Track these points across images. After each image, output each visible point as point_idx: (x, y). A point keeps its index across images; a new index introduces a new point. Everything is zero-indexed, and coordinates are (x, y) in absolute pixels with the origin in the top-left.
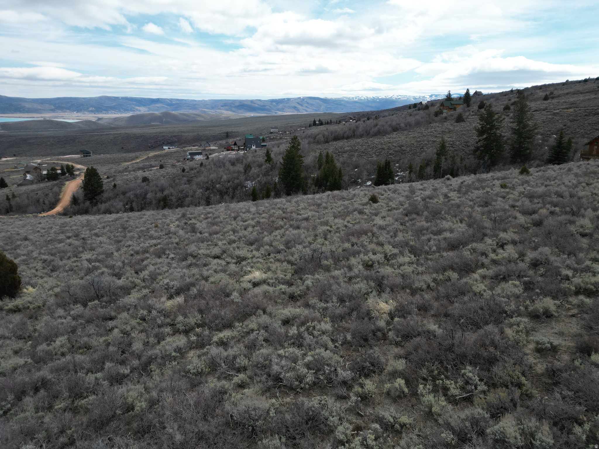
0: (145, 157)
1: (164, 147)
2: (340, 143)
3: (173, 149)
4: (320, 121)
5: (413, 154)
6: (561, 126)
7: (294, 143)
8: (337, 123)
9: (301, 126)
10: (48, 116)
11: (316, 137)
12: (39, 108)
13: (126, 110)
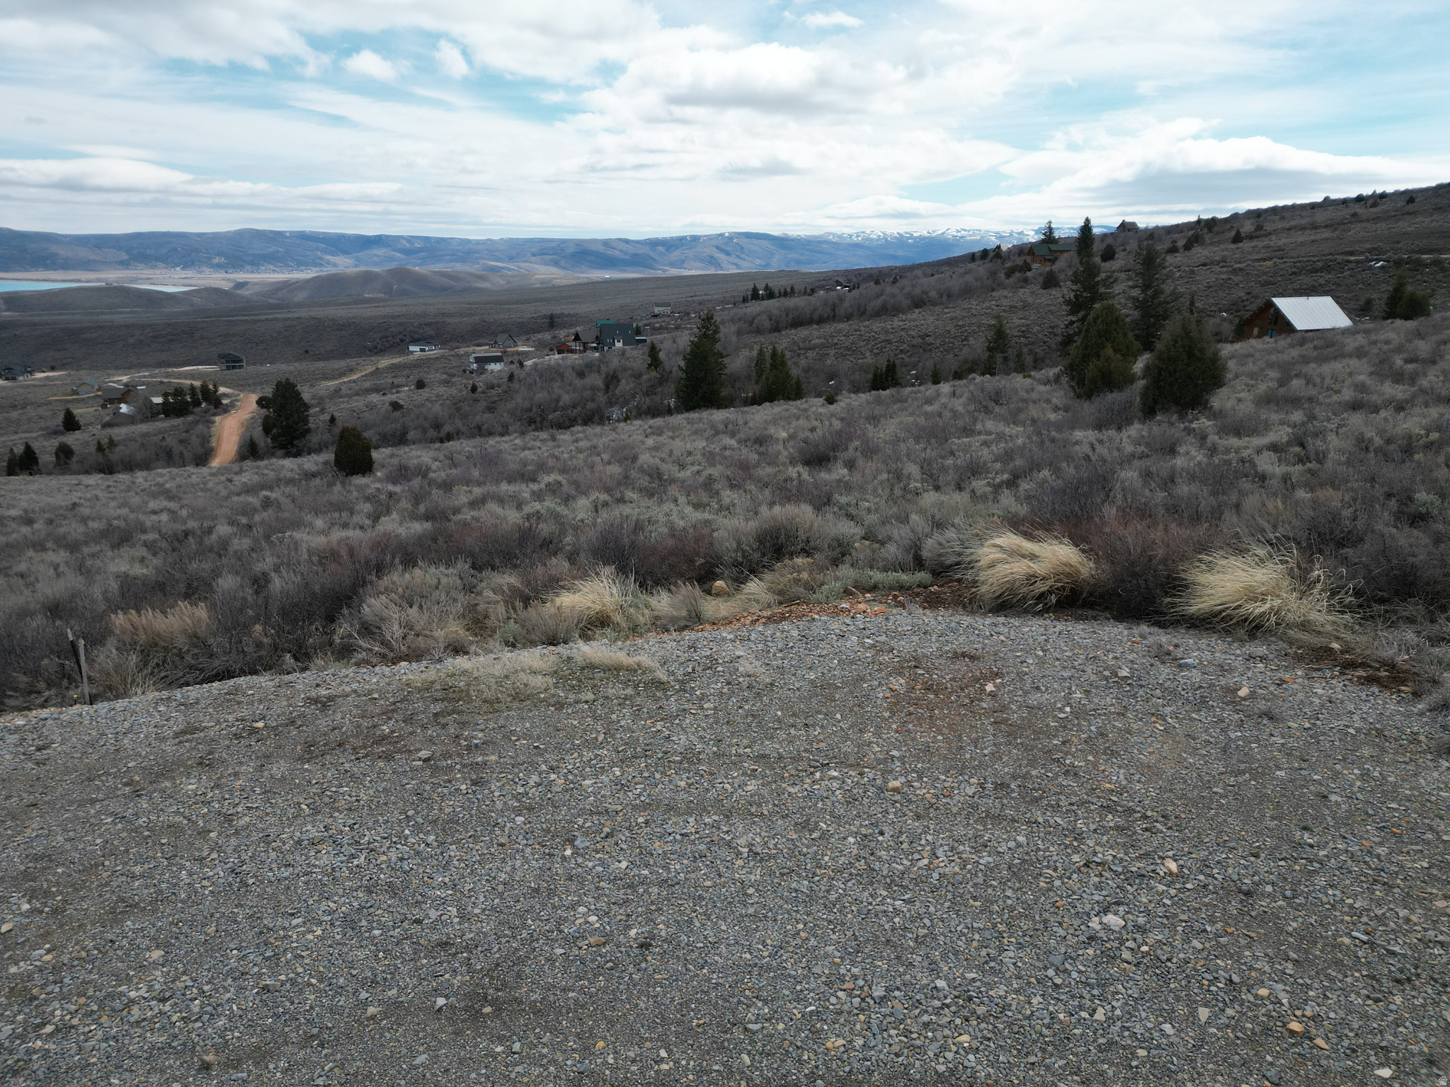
0: (370, 369)
1: (412, 348)
2: (803, 332)
3: (433, 352)
4: (767, 288)
5: (946, 350)
6: (1242, 294)
7: (708, 328)
8: (805, 293)
9: (724, 302)
10: (113, 276)
11: (754, 319)
12: (92, 257)
13: (301, 264)
